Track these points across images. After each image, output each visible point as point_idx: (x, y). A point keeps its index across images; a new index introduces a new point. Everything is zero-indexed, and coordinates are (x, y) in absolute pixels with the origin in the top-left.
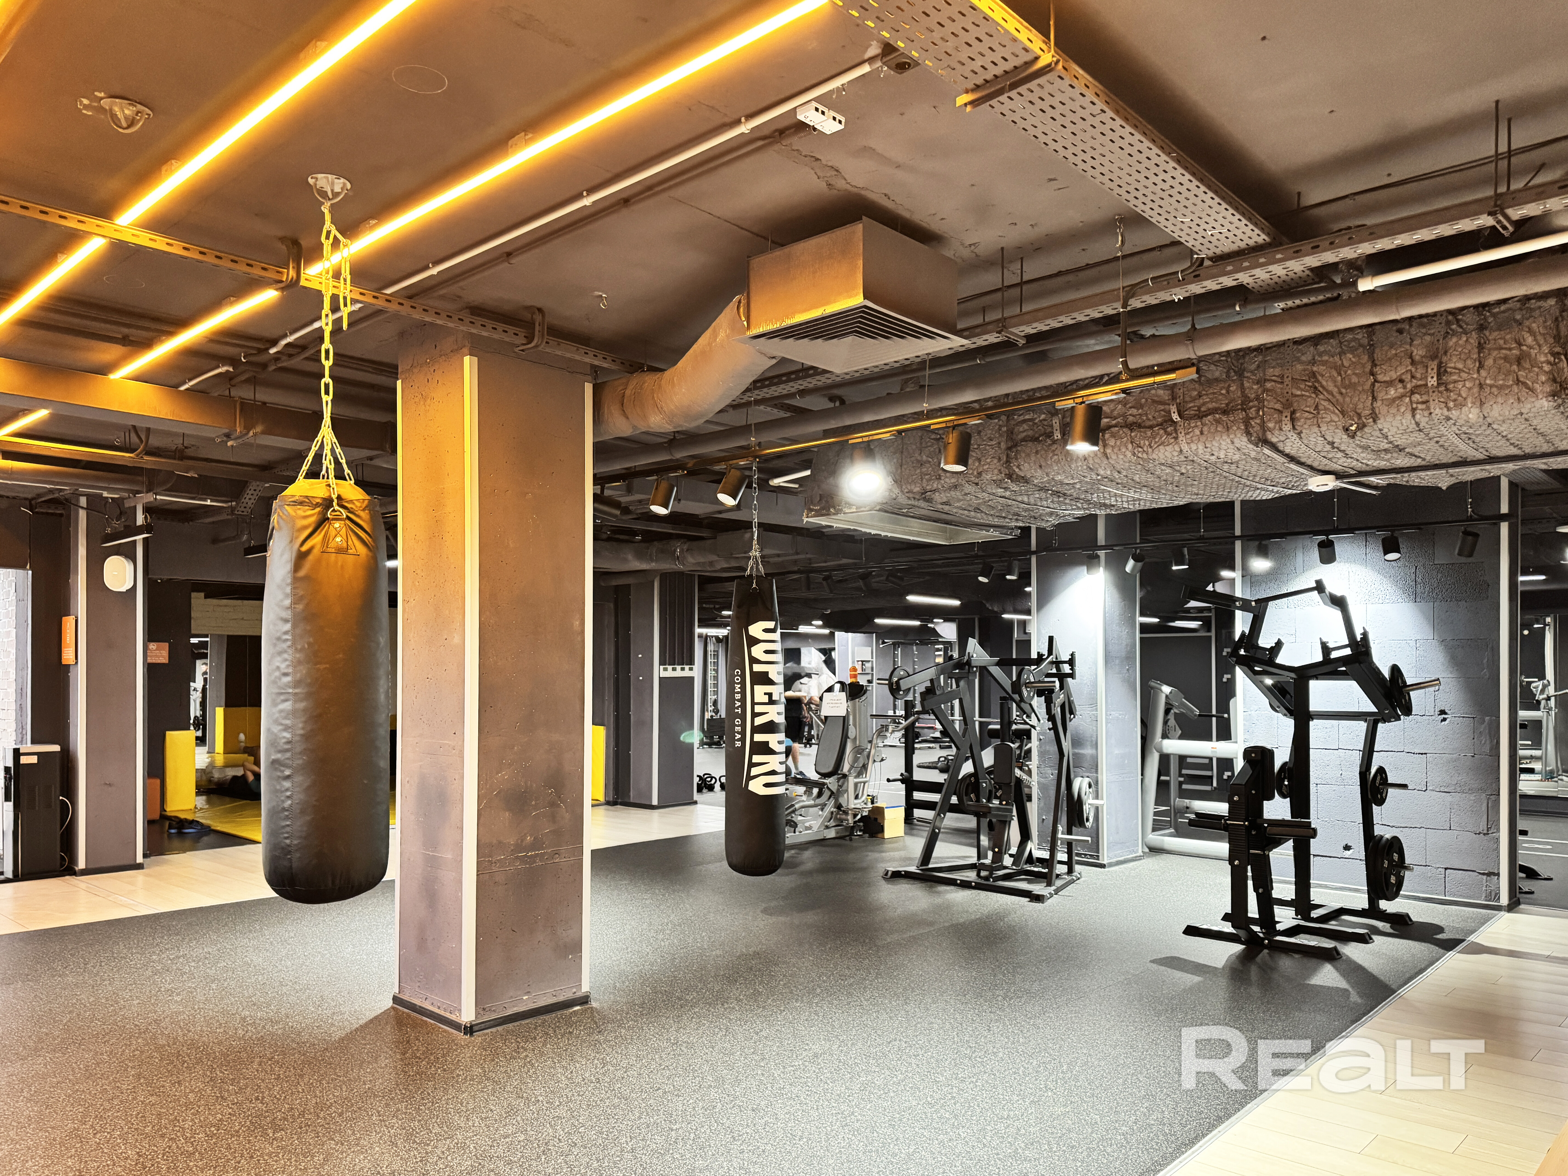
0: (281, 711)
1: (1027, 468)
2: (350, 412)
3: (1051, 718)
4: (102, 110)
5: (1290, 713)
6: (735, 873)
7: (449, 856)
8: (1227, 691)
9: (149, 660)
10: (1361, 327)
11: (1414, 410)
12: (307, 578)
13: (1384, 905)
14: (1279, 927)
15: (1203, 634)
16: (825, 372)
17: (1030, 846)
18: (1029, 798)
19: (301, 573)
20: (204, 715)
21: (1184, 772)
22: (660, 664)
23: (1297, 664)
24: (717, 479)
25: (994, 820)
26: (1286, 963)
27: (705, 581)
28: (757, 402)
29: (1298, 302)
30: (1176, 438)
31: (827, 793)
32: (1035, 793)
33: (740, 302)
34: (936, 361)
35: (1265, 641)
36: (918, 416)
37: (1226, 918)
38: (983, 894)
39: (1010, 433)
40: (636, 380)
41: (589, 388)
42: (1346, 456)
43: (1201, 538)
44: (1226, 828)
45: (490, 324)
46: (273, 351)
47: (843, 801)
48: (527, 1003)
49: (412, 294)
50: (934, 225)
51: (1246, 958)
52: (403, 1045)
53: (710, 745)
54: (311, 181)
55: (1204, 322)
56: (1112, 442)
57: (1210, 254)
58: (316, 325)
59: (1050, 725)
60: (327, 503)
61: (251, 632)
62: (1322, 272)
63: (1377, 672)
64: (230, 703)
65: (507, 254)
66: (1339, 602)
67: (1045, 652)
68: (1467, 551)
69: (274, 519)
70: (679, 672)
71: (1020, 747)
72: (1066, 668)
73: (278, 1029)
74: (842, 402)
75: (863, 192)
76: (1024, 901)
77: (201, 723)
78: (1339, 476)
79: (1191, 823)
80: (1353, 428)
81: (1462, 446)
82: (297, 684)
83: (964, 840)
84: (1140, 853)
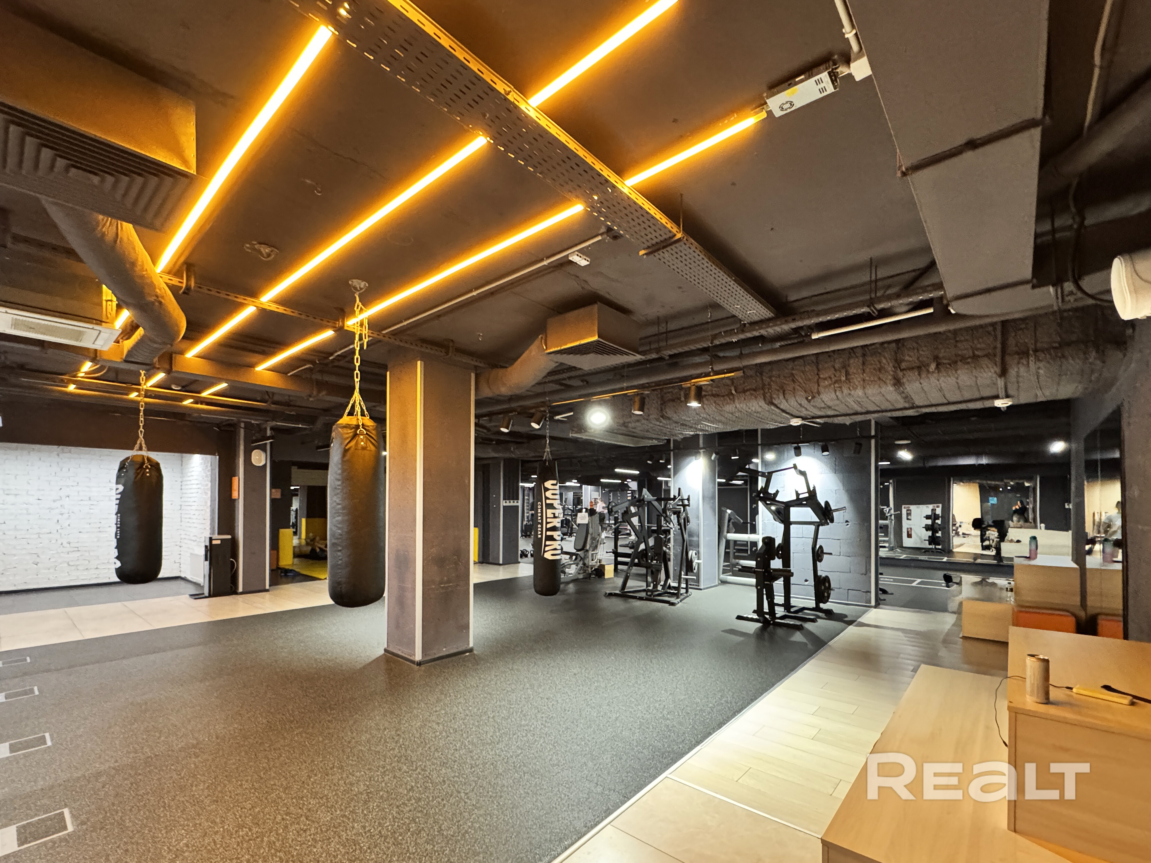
0: (337, 521)
1: (669, 413)
2: (367, 386)
3: (679, 524)
4: (255, 249)
5: (782, 522)
6: (538, 595)
7: (410, 586)
8: (755, 512)
9: (273, 497)
10: (813, 354)
11: (835, 391)
12: (348, 461)
13: (822, 605)
14: (777, 616)
15: (744, 487)
16: (580, 369)
17: (669, 581)
18: (669, 560)
19: (345, 459)
20: (296, 521)
21: (736, 547)
22: (504, 499)
23: (785, 500)
24: (531, 417)
25: (654, 570)
26: (780, 631)
27: (524, 462)
28: (549, 382)
29: (786, 343)
30: (734, 401)
31: (579, 558)
32: (672, 557)
33: (542, 338)
34: (629, 365)
35: (771, 490)
36: (622, 389)
37: (754, 612)
38: (649, 603)
39: (662, 397)
40: (495, 371)
41: (473, 375)
42: (806, 409)
43: (744, 445)
44: (755, 572)
45: (429, 346)
46: (331, 358)
47: (586, 562)
48: (445, 651)
49: (394, 333)
50: (629, 306)
51: (763, 629)
52: (389, 671)
53: (526, 536)
54: (350, 282)
55: (746, 351)
56: (706, 402)
57: (749, 321)
58: (351, 347)
59: (679, 527)
60: (357, 427)
61: (320, 484)
62: (796, 330)
63: (819, 504)
64: (308, 516)
65: (438, 316)
66: (803, 473)
67: (677, 495)
68: (858, 451)
69: (333, 434)
70: (512, 503)
71: (666, 537)
72: (686, 502)
73: (330, 664)
74: (587, 382)
75: (598, 291)
76: (667, 605)
77: (295, 525)
78: (803, 419)
79: (740, 570)
80: (810, 398)
81: (855, 406)
82: (344, 508)
83: (640, 579)
84: (717, 583)
